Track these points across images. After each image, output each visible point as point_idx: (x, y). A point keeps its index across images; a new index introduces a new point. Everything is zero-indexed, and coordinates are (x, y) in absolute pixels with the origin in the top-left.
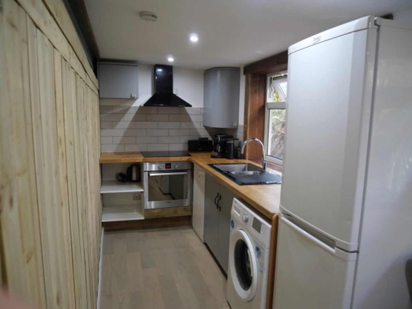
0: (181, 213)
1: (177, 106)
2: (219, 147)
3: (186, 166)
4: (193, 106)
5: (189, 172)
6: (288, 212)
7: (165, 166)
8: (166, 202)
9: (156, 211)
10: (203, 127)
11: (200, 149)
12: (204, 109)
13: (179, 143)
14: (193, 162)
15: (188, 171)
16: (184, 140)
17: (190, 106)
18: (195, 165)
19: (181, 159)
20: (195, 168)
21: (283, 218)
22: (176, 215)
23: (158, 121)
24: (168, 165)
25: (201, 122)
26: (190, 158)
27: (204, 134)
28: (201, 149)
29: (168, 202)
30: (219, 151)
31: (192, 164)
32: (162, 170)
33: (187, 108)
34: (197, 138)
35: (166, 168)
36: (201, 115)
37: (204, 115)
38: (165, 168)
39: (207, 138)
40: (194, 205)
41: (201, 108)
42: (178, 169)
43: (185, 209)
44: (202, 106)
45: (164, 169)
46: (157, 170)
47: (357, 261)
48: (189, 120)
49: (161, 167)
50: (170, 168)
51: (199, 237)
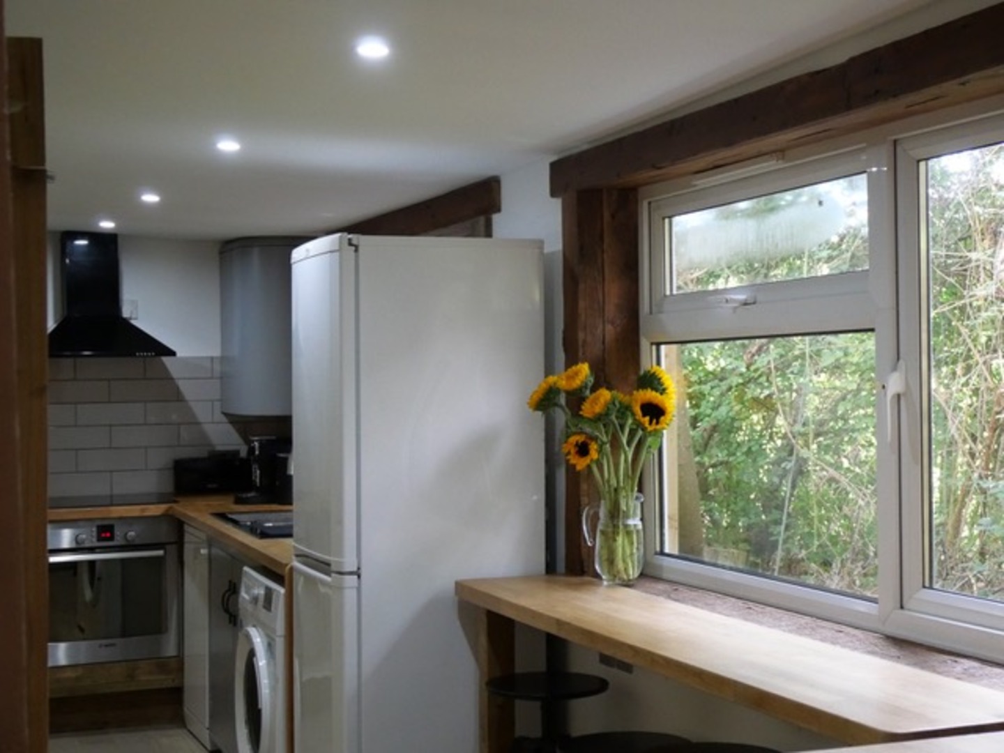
0: (149, 679)
1: (132, 355)
2: (258, 472)
3: (164, 533)
4: (178, 355)
5: (172, 549)
6: (302, 550)
7: (95, 534)
8: (100, 646)
9: (70, 674)
10: (224, 419)
11: (210, 486)
12: (223, 359)
13: (146, 470)
14: (182, 519)
15: (168, 547)
16: (162, 459)
17: (172, 353)
18: (186, 527)
19: (143, 510)
20: (187, 538)
21: (297, 564)
22: (133, 687)
23: (76, 403)
24: (105, 531)
25: (212, 401)
26: (171, 508)
27: (225, 438)
28: (214, 486)
29: (106, 646)
30: (258, 484)
31: (178, 526)
32: (87, 545)
33: (166, 360)
34: (202, 453)
35: (100, 539)
36: (212, 378)
37: (224, 378)
38: (94, 540)
39: (236, 453)
40: (187, 652)
41: (212, 359)
42: (137, 542)
43: (163, 665)
44: (216, 353)
45: (92, 542)
46: (74, 545)
47: (359, 589)
48: (178, 397)
49: (84, 536)
50: (111, 538)
51: (200, 741)
